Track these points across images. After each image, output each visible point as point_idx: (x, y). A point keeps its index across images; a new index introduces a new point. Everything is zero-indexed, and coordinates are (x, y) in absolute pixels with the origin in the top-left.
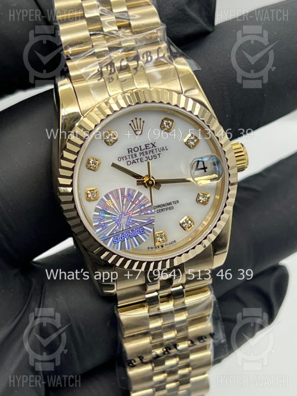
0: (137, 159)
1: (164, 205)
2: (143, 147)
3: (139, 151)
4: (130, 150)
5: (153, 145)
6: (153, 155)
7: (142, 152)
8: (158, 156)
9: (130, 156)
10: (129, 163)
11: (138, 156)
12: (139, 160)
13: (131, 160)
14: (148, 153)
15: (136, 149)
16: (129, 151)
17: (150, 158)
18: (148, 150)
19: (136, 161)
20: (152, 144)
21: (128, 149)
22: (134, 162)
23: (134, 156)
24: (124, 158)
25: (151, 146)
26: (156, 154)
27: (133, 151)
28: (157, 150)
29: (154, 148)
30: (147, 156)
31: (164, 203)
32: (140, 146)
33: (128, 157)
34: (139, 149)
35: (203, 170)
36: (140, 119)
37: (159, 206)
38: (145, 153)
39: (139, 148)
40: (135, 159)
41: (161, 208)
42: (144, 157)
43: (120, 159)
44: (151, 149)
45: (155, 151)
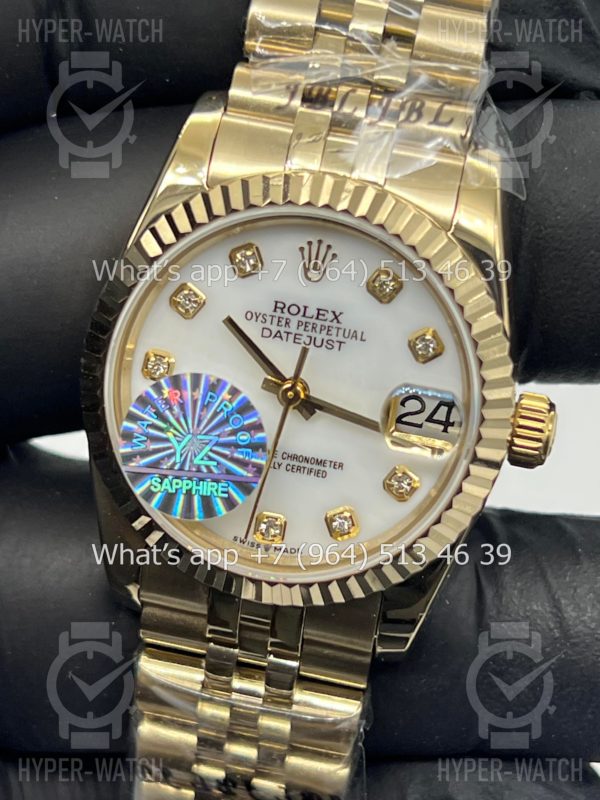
0: (288, 333)
1: (306, 460)
2: (312, 311)
3: (299, 317)
4: (279, 305)
5: (336, 317)
6: (326, 338)
7: (304, 320)
8: (336, 345)
9: (276, 320)
10: (267, 333)
11: (293, 328)
12: (291, 337)
13: (275, 329)
14: (318, 329)
15: (294, 310)
16: (276, 307)
17: (318, 343)
18: (319, 323)
19: (284, 335)
20: (334, 313)
21: (276, 302)
22: (278, 335)
23: (283, 322)
24: (260, 318)
25: (330, 316)
26: (334, 338)
27: (285, 310)
28: (341, 332)
29: (335, 323)
30: (313, 335)
31: (309, 455)
32: (305, 308)
33: (269, 319)
34: (302, 313)
35: (442, 427)
36: (329, 247)
37: (295, 457)
38: (310, 327)
39: (302, 310)
40: (282, 329)
41: (297, 463)
42: (305, 334)
43: (251, 315)
44: (327, 324)
45: (334, 331)
